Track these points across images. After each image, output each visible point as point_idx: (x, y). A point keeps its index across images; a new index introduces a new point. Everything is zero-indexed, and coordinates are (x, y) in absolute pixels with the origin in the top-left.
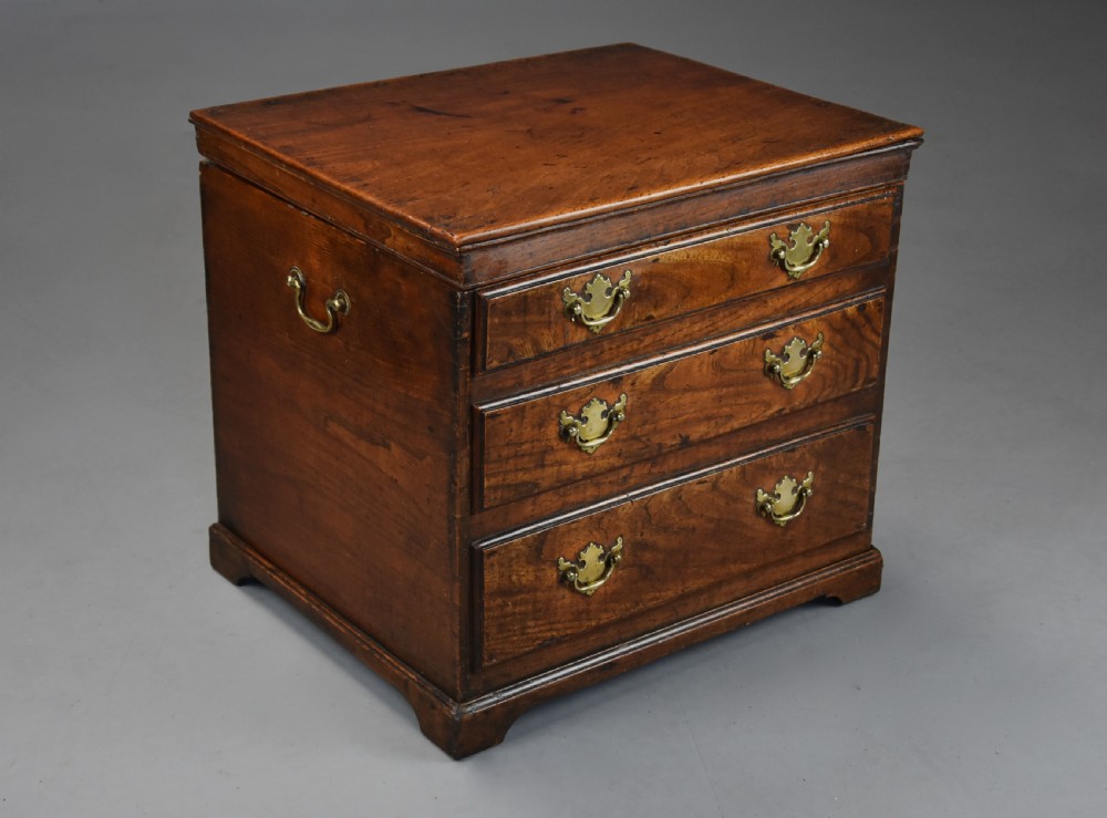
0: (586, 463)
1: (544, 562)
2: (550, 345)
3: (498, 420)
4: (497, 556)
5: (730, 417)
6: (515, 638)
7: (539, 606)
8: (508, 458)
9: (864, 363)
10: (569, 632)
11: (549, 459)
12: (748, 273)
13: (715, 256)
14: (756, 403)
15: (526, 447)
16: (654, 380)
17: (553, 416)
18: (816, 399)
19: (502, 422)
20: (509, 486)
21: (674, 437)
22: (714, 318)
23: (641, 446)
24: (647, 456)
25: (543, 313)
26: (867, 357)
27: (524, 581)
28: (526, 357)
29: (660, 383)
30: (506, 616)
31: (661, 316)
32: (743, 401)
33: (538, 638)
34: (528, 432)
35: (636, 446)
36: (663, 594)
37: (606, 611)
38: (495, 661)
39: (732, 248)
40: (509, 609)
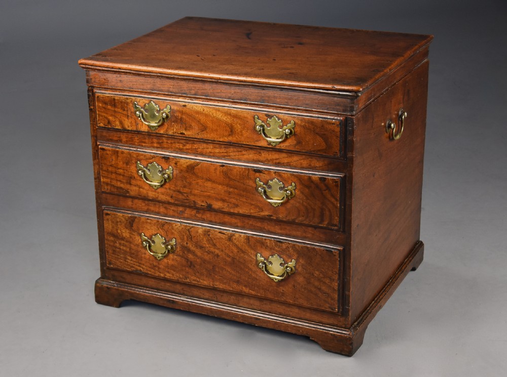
0: (154, 193)
1: (134, 231)
2: (129, 127)
3: (105, 152)
4: (110, 217)
5: (237, 206)
6: (121, 261)
7: (133, 252)
8: (112, 173)
9: (327, 213)
10: (149, 273)
11: (133, 182)
12: (241, 132)
13: (219, 115)
14: (252, 205)
15: (121, 171)
16: (187, 166)
17: (133, 162)
18: (294, 219)
19: (107, 154)
20: (114, 186)
21: (203, 201)
22: (228, 150)
23: (183, 197)
24: (187, 204)
25: (124, 110)
26: (330, 211)
27: (124, 235)
28: (117, 127)
29: (191, 168)
30: (116, 247)
31: (189, 135)
32: (245, 200)
33: (133, 267)
34: (121, 164)
35: (181, 197)
36: (201, 281)
37: (168, 272)
38: (112, 266)
39: (230, 115)
40: (117, 245)
